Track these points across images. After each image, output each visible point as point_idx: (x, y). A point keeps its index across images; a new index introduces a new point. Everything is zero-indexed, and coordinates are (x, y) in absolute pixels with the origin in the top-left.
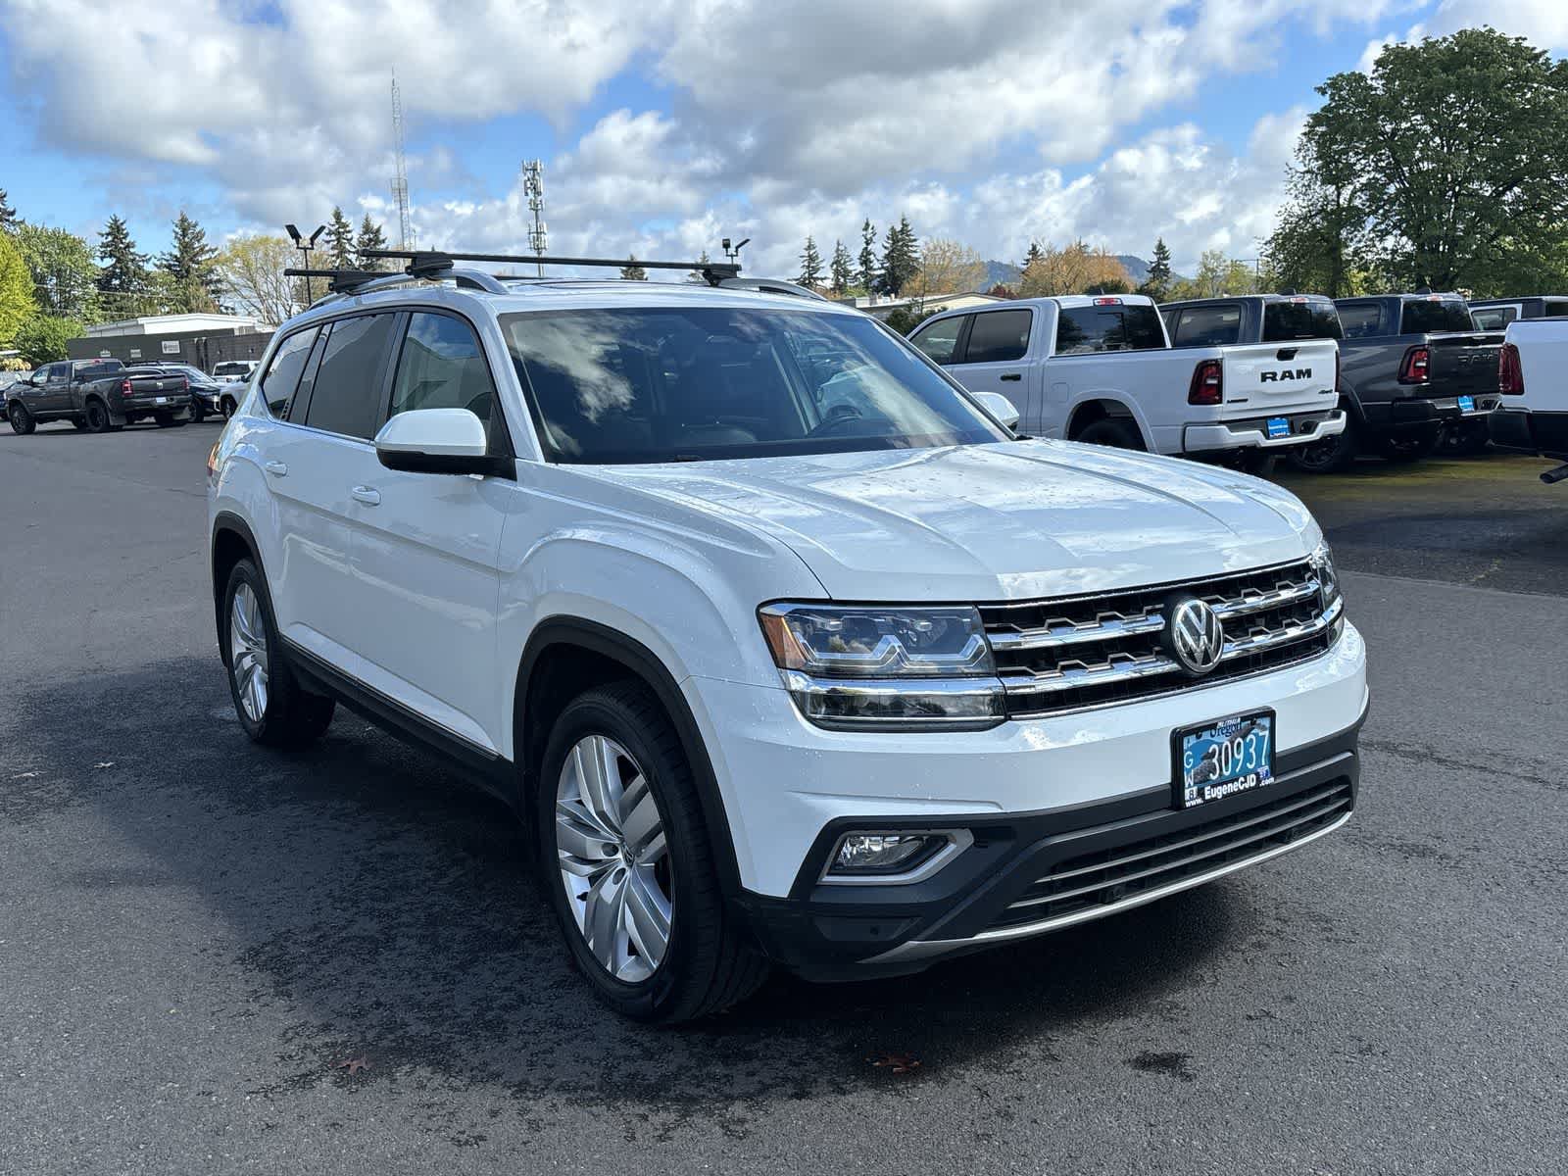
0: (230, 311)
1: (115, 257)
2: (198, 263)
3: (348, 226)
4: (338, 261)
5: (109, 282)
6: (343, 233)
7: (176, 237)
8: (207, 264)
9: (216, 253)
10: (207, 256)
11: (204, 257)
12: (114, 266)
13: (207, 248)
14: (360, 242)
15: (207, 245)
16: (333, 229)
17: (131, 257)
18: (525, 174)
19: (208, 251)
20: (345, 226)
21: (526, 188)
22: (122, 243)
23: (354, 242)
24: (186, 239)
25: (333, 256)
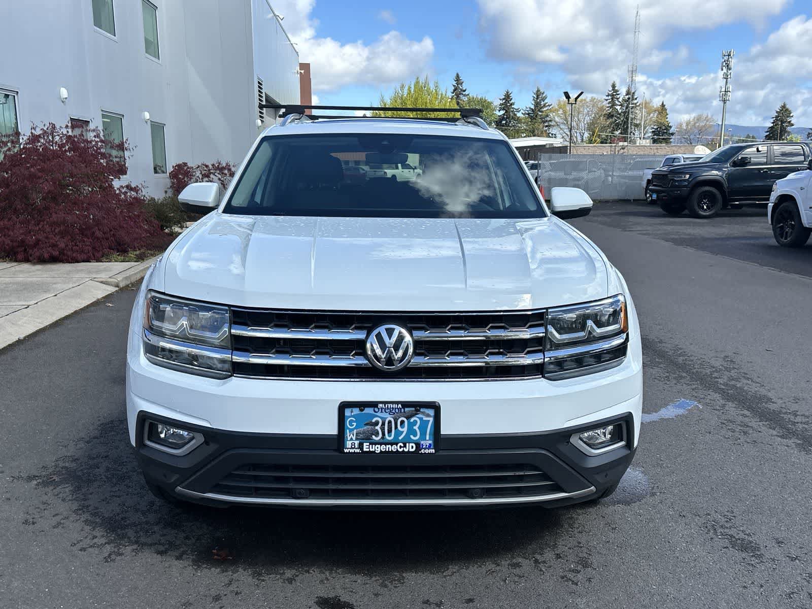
0: (554, 136)
1: (505, 110)
2: (542, 112)
3: (618, 91)
4: (611, 110)
5: (501, 122)
6: (615, 95)
7: (534, 100)
8: (546, 113)
9: (551, 107)
10: (547, 108)
11: (545, 109)
12: (504, 114)
13: (547, 104)
14: (623, 99)
15: (547, 103)
16: (610, 93)
17: (512, 110)
18: (723, 58)
19: (547, 106)
20: (617, 91)
21: (723, 66)
22: (509, 103)
23: (620, 100)
24: (538, 101)
25: (608, 107)
